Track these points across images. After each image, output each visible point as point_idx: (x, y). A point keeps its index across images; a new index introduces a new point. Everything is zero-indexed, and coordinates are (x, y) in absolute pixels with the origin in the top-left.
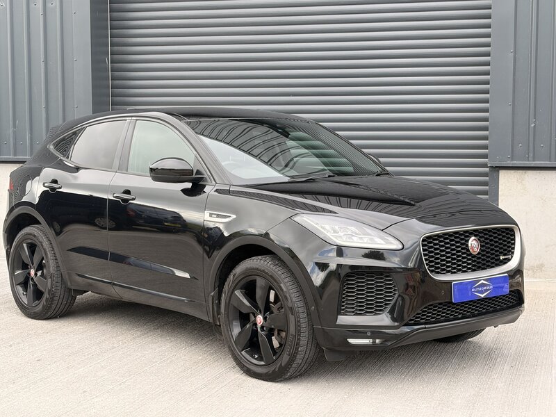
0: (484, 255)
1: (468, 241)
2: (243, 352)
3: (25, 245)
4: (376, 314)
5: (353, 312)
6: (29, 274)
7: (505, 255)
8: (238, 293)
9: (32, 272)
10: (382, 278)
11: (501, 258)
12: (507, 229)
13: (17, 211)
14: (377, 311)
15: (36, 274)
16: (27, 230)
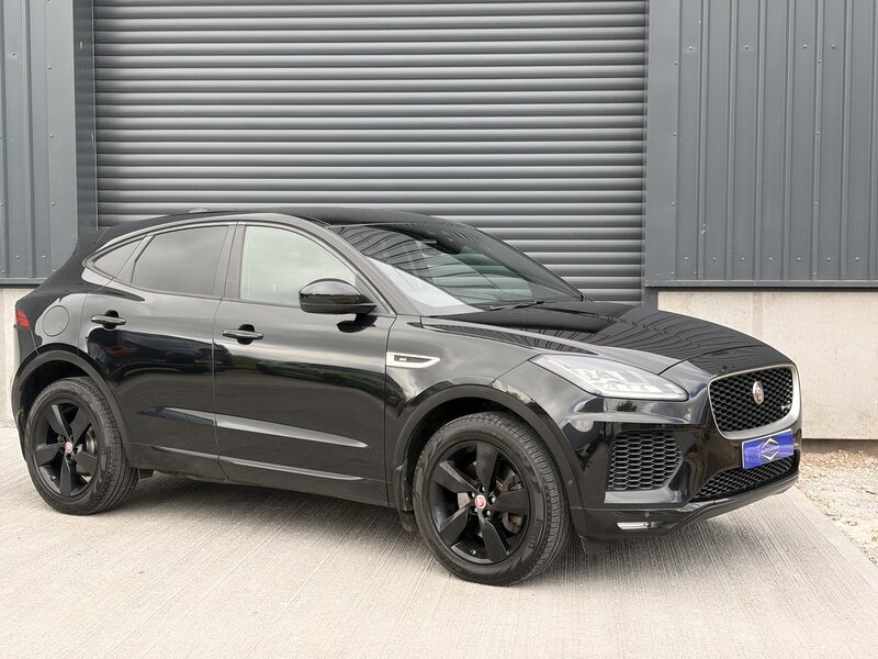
0: (766, 405)
1: (751, 387)
2: (454, 548)
3: (55, 408)
4: (654, 488)
5: (624, 486)
6: (64, 449)
7: (785, 404)
8: (445, 466)
9: (69, 446)
10: (660, 440)
11: (783, 408)
12: (785, 369)
13: (42, 358)
14: (656, 484)
15: (75, 450)
16: (60, 385)
